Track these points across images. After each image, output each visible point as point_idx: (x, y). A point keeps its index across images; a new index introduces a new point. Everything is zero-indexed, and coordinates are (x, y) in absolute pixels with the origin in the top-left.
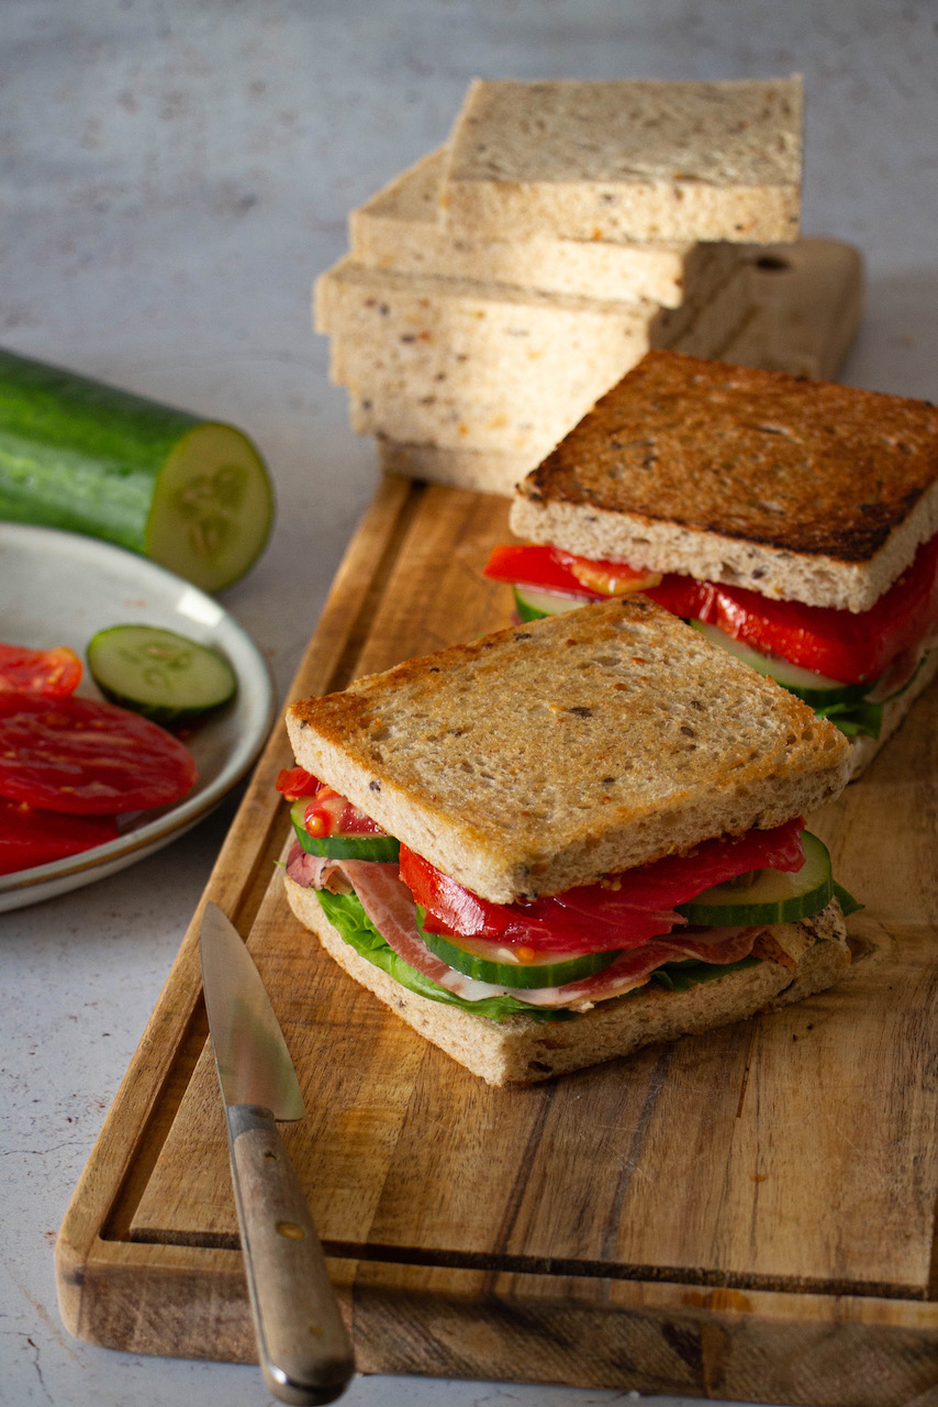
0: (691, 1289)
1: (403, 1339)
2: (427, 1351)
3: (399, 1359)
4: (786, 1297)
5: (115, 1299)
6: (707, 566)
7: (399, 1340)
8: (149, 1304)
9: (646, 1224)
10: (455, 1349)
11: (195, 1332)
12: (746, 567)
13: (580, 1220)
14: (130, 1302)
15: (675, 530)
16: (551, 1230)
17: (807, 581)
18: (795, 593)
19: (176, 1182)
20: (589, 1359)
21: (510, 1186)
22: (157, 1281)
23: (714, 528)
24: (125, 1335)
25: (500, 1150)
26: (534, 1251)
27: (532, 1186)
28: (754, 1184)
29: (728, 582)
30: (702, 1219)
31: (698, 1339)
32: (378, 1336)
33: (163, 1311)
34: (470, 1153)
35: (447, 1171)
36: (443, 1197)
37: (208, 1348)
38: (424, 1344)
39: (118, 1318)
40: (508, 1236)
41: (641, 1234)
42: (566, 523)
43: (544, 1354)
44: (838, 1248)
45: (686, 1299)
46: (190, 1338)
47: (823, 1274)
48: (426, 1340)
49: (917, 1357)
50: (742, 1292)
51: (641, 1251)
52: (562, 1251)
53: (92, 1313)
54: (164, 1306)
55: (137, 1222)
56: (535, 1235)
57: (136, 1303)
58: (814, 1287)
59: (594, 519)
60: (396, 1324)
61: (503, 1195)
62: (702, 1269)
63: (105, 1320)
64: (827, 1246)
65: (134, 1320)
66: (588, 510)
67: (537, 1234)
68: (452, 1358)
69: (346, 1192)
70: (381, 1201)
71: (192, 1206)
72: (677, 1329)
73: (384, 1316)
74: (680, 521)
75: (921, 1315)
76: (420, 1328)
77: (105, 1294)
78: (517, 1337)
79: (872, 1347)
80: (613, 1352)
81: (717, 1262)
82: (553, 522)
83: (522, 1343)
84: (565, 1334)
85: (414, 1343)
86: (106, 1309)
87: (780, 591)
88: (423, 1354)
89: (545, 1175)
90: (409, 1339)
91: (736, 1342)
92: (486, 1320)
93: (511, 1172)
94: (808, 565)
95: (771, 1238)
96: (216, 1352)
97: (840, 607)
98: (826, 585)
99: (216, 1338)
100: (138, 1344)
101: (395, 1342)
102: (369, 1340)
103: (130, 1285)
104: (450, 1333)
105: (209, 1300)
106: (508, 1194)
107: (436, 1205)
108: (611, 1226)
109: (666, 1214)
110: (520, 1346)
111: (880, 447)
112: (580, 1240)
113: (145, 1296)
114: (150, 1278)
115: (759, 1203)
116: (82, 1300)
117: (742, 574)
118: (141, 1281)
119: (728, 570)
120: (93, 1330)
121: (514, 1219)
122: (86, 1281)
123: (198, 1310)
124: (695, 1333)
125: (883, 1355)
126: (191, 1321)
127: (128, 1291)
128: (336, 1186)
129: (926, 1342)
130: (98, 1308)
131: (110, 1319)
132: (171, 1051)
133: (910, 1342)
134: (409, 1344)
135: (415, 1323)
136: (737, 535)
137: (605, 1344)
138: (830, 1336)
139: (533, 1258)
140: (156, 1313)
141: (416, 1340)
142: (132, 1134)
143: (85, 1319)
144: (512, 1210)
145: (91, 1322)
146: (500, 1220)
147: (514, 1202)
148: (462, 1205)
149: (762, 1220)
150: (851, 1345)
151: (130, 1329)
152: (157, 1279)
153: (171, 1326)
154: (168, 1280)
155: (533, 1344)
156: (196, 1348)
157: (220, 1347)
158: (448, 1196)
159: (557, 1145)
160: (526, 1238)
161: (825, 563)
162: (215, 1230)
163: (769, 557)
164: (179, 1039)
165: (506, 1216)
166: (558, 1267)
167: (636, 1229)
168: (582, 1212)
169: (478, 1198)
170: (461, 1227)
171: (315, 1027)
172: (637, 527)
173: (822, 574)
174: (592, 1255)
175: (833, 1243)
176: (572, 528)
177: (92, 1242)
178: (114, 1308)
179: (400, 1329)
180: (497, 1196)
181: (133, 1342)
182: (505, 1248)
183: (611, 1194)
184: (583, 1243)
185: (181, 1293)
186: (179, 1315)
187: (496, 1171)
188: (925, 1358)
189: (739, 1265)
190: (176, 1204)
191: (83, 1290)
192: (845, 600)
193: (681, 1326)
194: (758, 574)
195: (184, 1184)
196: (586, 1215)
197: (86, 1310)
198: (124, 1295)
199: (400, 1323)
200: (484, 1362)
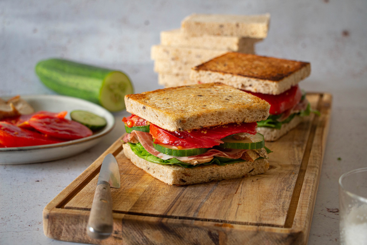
0: (217, 223)
1: (136, 236)
2: (142, 240)
3: (134, 242)
4: (244, 226)
5: (57, 222)
6: (238, 85)
7: (135, 236)
8: (67, 224)
9: (207, 211)
10: (150, 239)
11: (79, 233)
12: (247, 84)
13: (188, 210)
14: (61, 224)
15: (230, 76)
16: (180, 211)
17: (263, 87)
18: (259, 90)
19: (79, 199)
20: (187, 242)
21: (170, 203)
22: (69, 217)
23: (240, 74)
24: (59, 234)
25: (169, 197)
26: (174, 215)
27: (177, 203)
28: (238, 205)
29: (243, 89)
30: (222, 211)
31: (218, 236)
32: (129, 235)
33: (70, 227)
34: (161, 197)
35: (154, 200)
36: (152, 204)
37: (82, 238)
38: (141, 237)
39: (58, 229)
40: (168, 212)
41: (205, 213)
42: (203, 76)
43: (175, 241)
44: (260, 217)
45: (215, 225)
46: (77, 235)
47: (255, 222)
48: (142, 236)
49: (280, 242)
50: (231, 225)
51: (204, 216)
52: (182, 215)
53: (51, 227)
54: (71, 225)
55: (67, 205)
56: (175, 212)
57: (63, 224)
58: (251, 224)
59: (210, 74)
60: (134, 231)
61: (168, 205)
62: (221, 220)
63: (54, 229)
64: (257, 217)
65: (62, 230)
66: (209, 72)
67: (176, 212)
68: (149, 242)
69: (126, 202)
70: (134, 204)
71: (83, 203)
72: (212, 233)
73: (131, 228)
74: (232, 73)
75: (281, 230)
76: (141, 232)
77: (55, 221)
78: (167, 235)
79: (267, 239)
80: (194, 240)
81: (225, 218)
82: (200, 76)
83: (169, 237)
84: (181, 234)
85: (139, 238)
86: (55, 226)
87: (256, 90)
88: (141, 241)
89: (181, 202)
90: (138, 236)
91: (229, 237)
92: (159, 230)
93: (171, 201)
94: (263, 82)
95: (241, 215)
96: (84, 240)
97: (271, 93)
98: (267, 87)
99: (85, 235)
100: (63, 237)
101: (134, 237)
102: (127, 236)
103: (61, 218)
104: (149, 234)
105: (83, 223)
106: (170, 205)
107: (149, 206)
108: (197, 211)
109: (213, 210)
110: (168, 238)
111: (283, 67)
112: (187, 213)
113: (66, 222)
114: (67, 216)
115: (239, 209)
116: (48, 224)
117: (247, 86)
118: (65, 217)
119: (243, 86)
120: (51, 233)
121: (170, 209)
122: (50, 218)
123: (80, 226)
124: (217, 234)
125: (270, 242)
126: (78, 230)
127: (61, 220)
128: (123, 201)
129: (282, 237)
130: (53, 226)
131: (56, 229)
132: (86, 177)
133: (278, 237)
134: (137, 237)
135: (139, 231)
136: (245, 76)
137: (192, 238)
138: (255, 235)
139: (174, 216)
140: (68, 227)
141: (139, 236)
142: (71, 190)
143: (49, 229)
144: (170, 207)
145: (51, 230)
146: (166, 209)
147: (171, 206)
148: (157, 206)
149: (239, 212)
150: (261, 238)
151: (61, 232)
152: (69, 216)
153: (72, 231)
154: (72, 217)
155: (172, 238)
156: (79, 238)
157: (85, 238)
158: (153, 204)
159: (185, 196)
160: (173, 212)
161: (267, 82)
162: (87, 208)
163: (254, 81)
164: (89, 175)
165: (168, 209)
166: (180, 218)
167: (204, 212)
168: (189, 208)
169: (161, 205)
170: (155, 210)
171: (126, 175)
172: (221, 76)
173: (267, 85)
174: (190, 216)
175: (258, 216)
176: (205, 77)
177: (53, 208)
178: (57, 226)
179: (135, 233)
180: (167, 205)
181: (62, 237)
182: (167, 214)
183: (198, 206)
184: (189, 214)
185: (75, 221)
186: (75, 228)
187: (167, 200)
188: (282, 243)
189: (231, 219)
190: (78, 202)
191: (49, 220)
192: (272, 92)
193: (213, 232)
194: (250, 86)
195: (82, 199)
196: (190, 209)
197: (49, 227)
198: (60, 222)
199: (135, 230)
200: (158, 243)
